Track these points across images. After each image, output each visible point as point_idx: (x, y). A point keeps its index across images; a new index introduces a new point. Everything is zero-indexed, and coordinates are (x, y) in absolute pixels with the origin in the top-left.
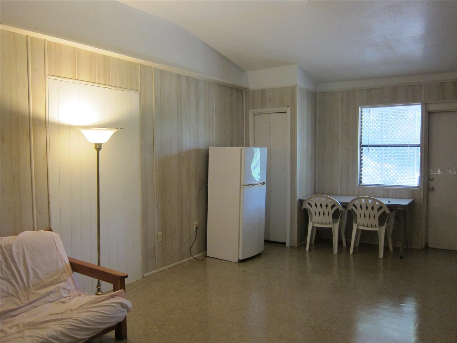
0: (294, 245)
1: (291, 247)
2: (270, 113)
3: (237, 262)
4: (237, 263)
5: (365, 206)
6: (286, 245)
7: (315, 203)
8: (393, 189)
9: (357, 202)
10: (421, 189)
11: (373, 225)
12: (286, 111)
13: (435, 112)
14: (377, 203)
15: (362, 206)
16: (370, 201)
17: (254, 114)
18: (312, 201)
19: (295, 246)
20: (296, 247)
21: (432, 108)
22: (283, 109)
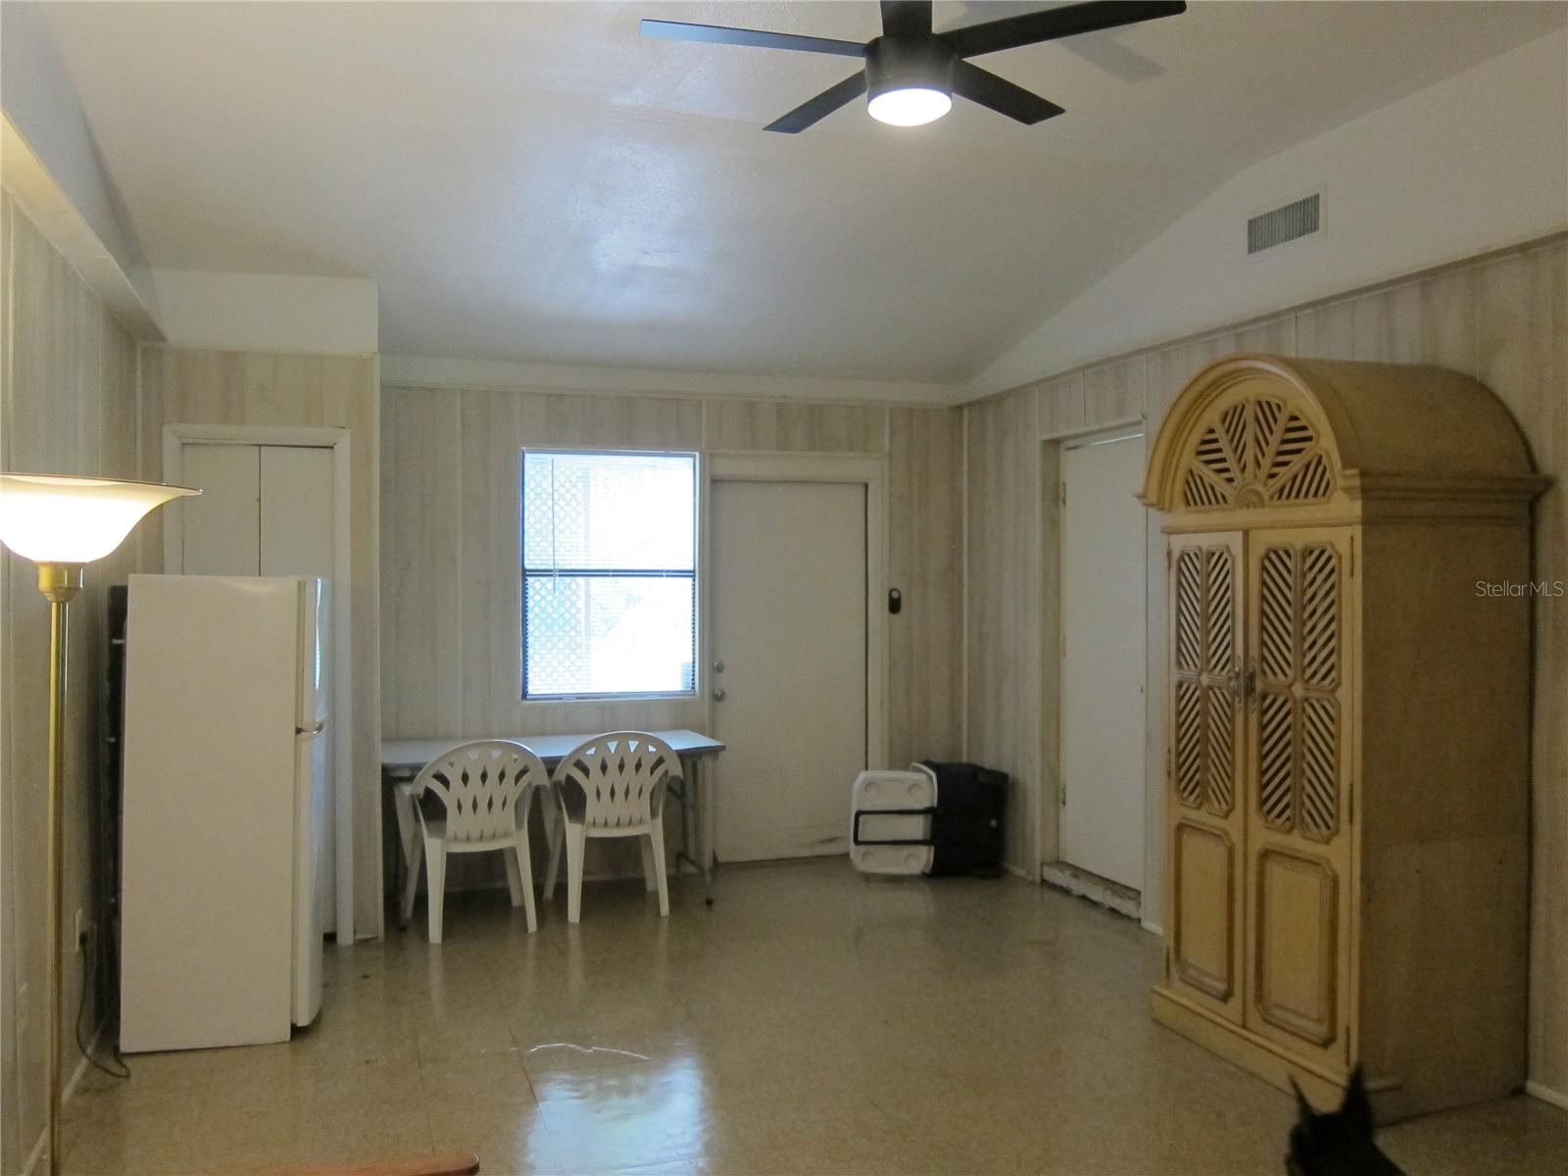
0: (373, 936)
1: (362, 943)
2: (260, 446)
3: (288, 1038)
4: (288, 1045)
5: (599, 763)
6: (338, 941)
7: (465, 769)
8: (629, 704)
9: (591, 751)
10: (702, 698)
11: (636, 818)
12: (332, 445)
13: (730, 481)
14: (651, 749)
15: (608, 763)
16: (633, 745)
17: (183, 444)
18: (452, 764)
19: (377, 938)
20: (382, 939)
21: (724, 468)
22: (321, 435)
